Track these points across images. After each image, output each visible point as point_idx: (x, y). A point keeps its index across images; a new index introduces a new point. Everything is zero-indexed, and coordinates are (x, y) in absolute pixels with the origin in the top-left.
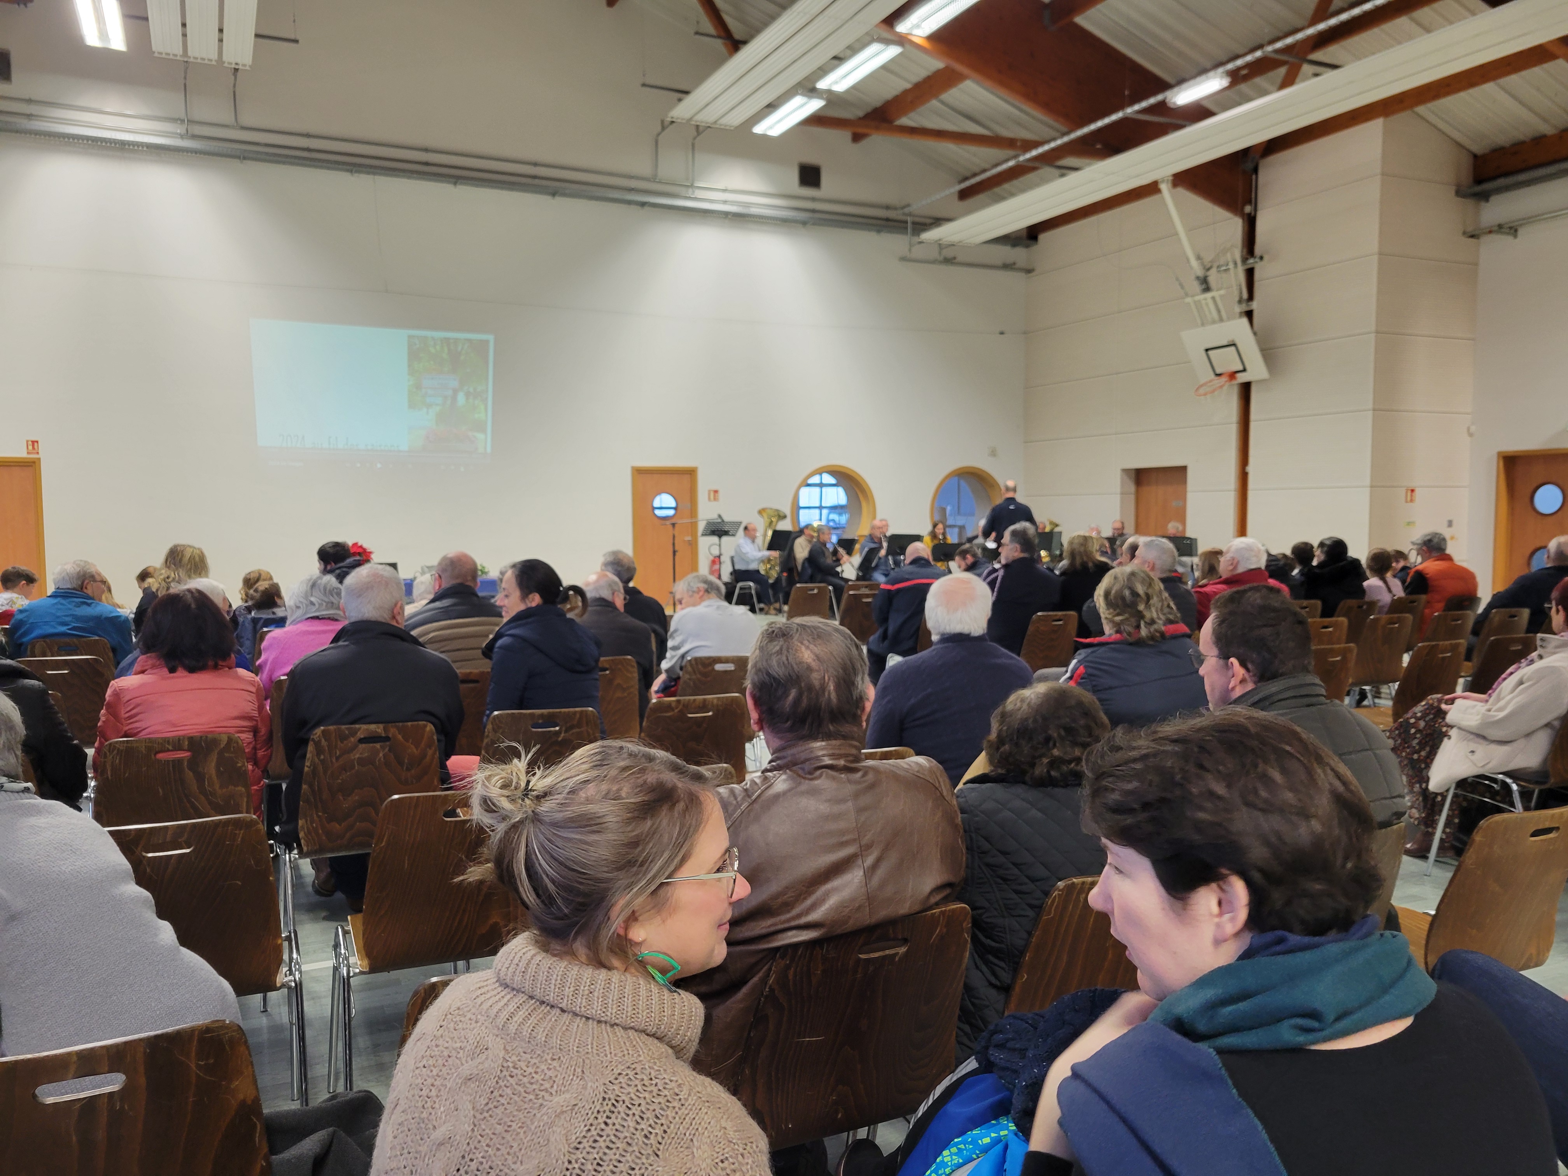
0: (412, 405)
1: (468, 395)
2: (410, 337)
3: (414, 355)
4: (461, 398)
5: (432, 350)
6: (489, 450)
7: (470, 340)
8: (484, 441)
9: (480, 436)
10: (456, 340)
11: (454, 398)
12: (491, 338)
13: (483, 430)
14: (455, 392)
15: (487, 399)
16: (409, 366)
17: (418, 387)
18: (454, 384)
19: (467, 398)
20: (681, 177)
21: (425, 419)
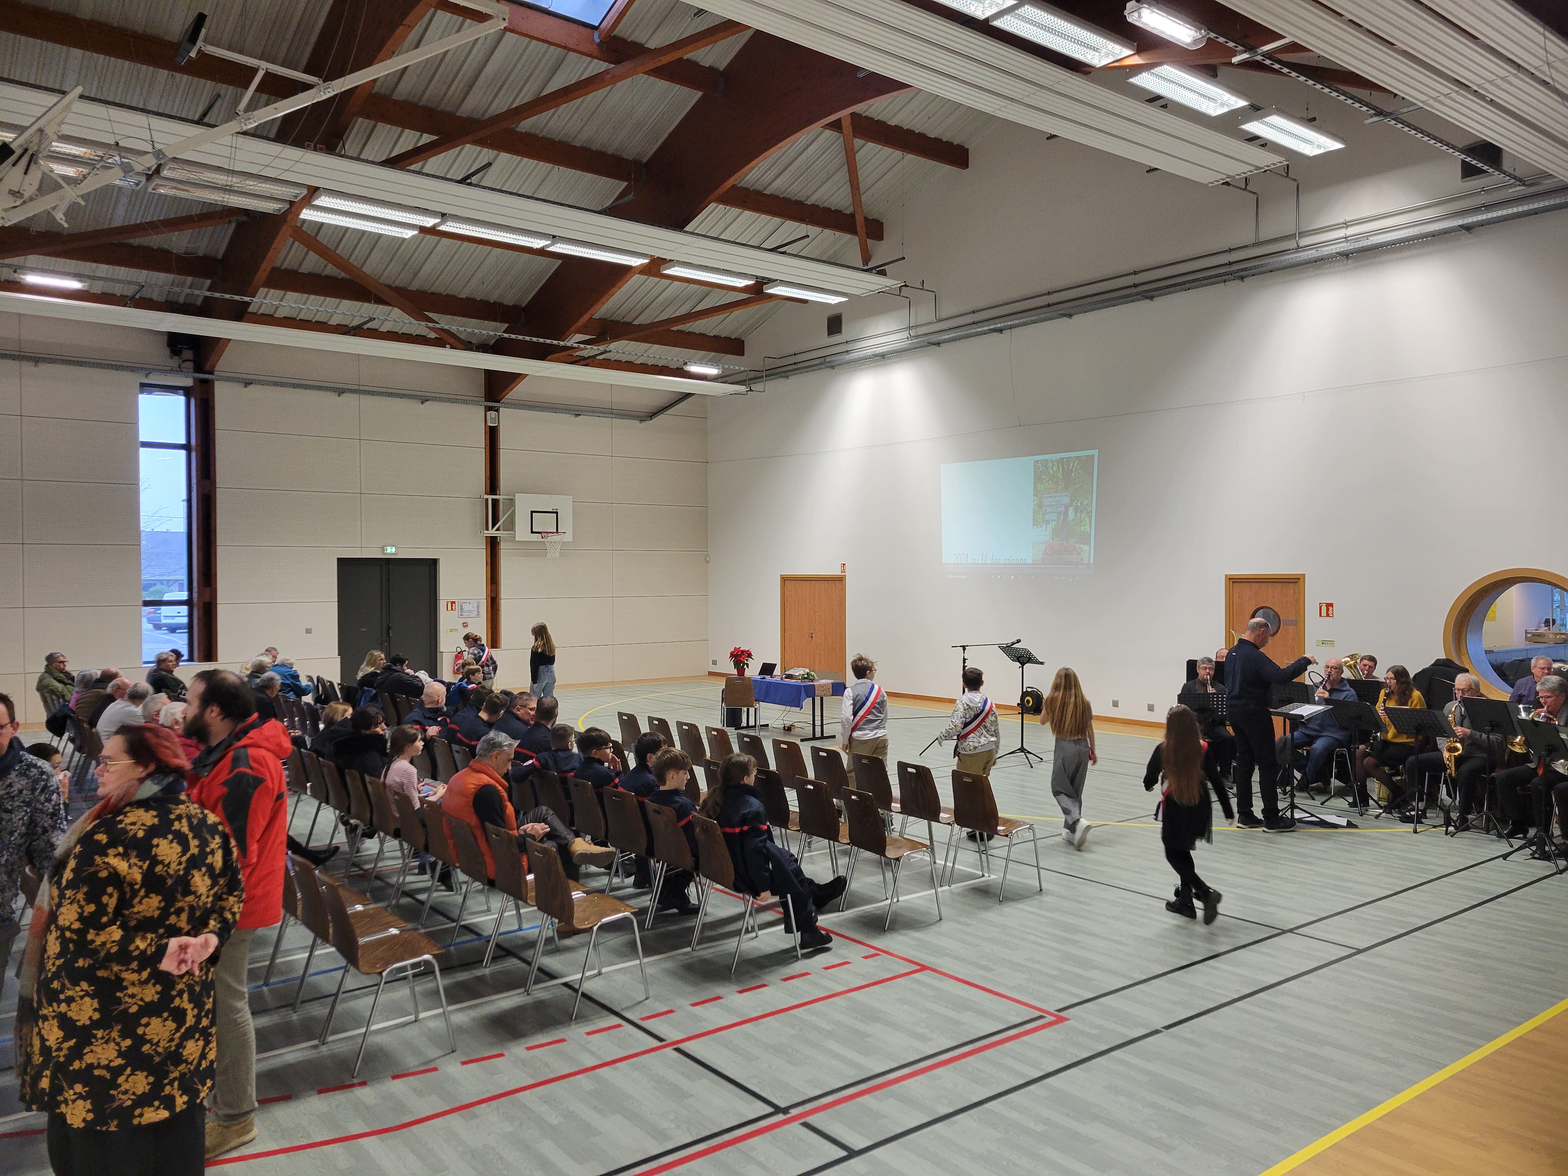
0: (1035, 523)
1: (1076, 510)
2: (1035, 462)
3: (1038, 478)
4: (1071, 513)
5: (1051, 471)
6: (1092, 562)
7: (1078, 458)
8: (1088, 552)
9: (1085, 548)
10: (1070, 460)
11: (1066, 512)
12: (1095, 452)
13: (1088, 543)
14: (1067, 508)
15: (1091, 512)
16: (1035, 487)
17: (1040, 506)
18: (1066, 500)
19: (1076, 513)
20: (1290, 229)
21: (1044, 535)
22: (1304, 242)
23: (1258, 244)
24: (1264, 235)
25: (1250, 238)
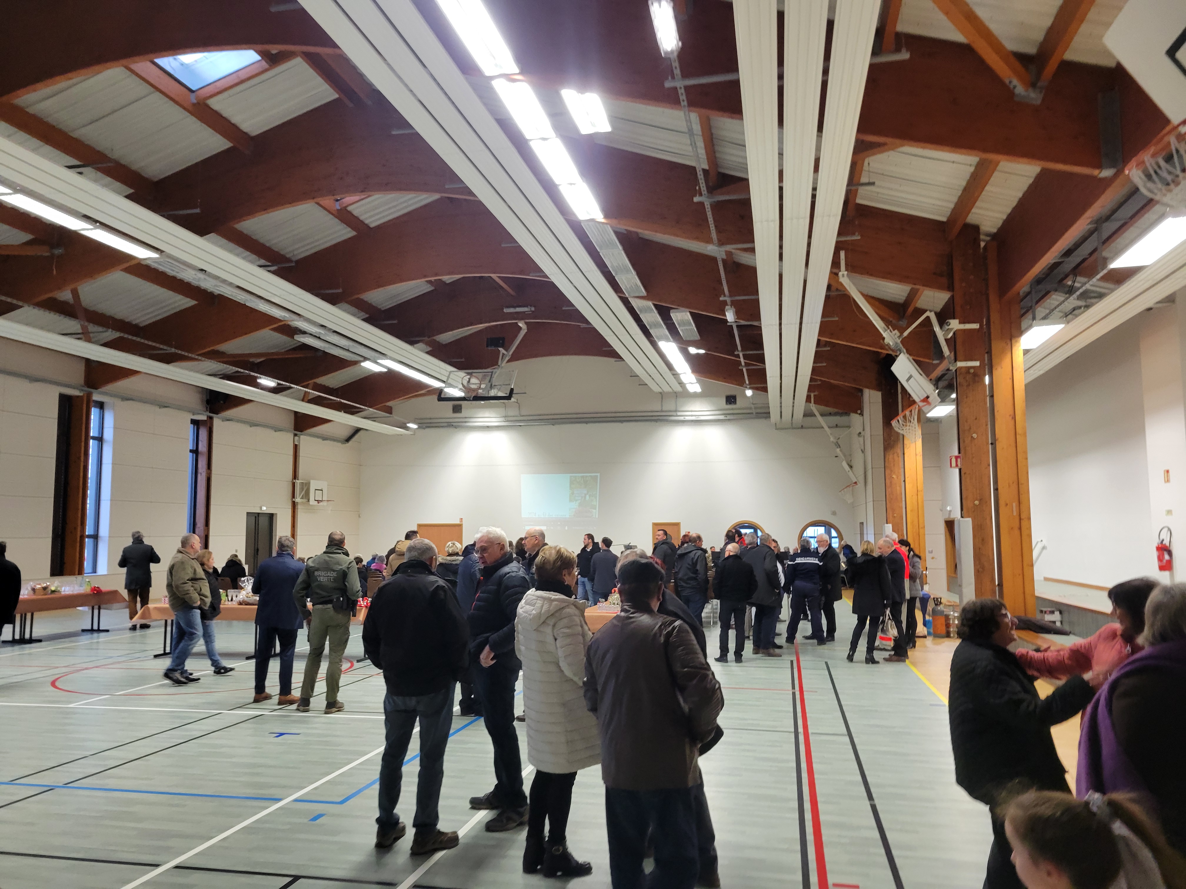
0: (571, 501)
1: (590, 496)
2: (570, 476)
3: (571, 483)
4: (588, 497)
5: (578, 481)
7: (591, 476)
8: (595, 512)
9: (594, 511)
10: (587, 476)
11: (585, 497)
12: (598, 474)
13: (595, 509)
14: (586, 495)
15: (597, 497)
16: (570, 486)
17: (573, 493)
18: (585, 492)
19: (590, 497)
20: (673, 408)
21: (575, 505)
22: (679, 414)
23: (662, 411)
24: (664, 409)
25: (659, 409)
